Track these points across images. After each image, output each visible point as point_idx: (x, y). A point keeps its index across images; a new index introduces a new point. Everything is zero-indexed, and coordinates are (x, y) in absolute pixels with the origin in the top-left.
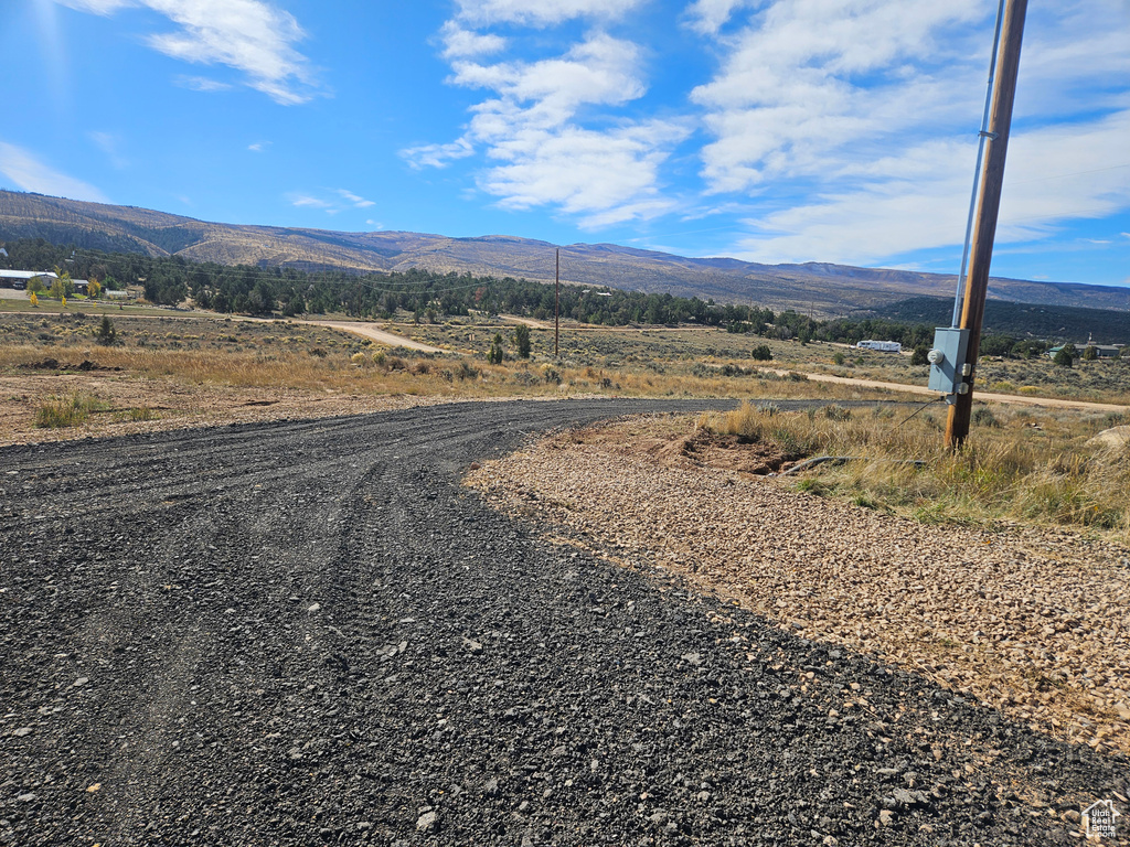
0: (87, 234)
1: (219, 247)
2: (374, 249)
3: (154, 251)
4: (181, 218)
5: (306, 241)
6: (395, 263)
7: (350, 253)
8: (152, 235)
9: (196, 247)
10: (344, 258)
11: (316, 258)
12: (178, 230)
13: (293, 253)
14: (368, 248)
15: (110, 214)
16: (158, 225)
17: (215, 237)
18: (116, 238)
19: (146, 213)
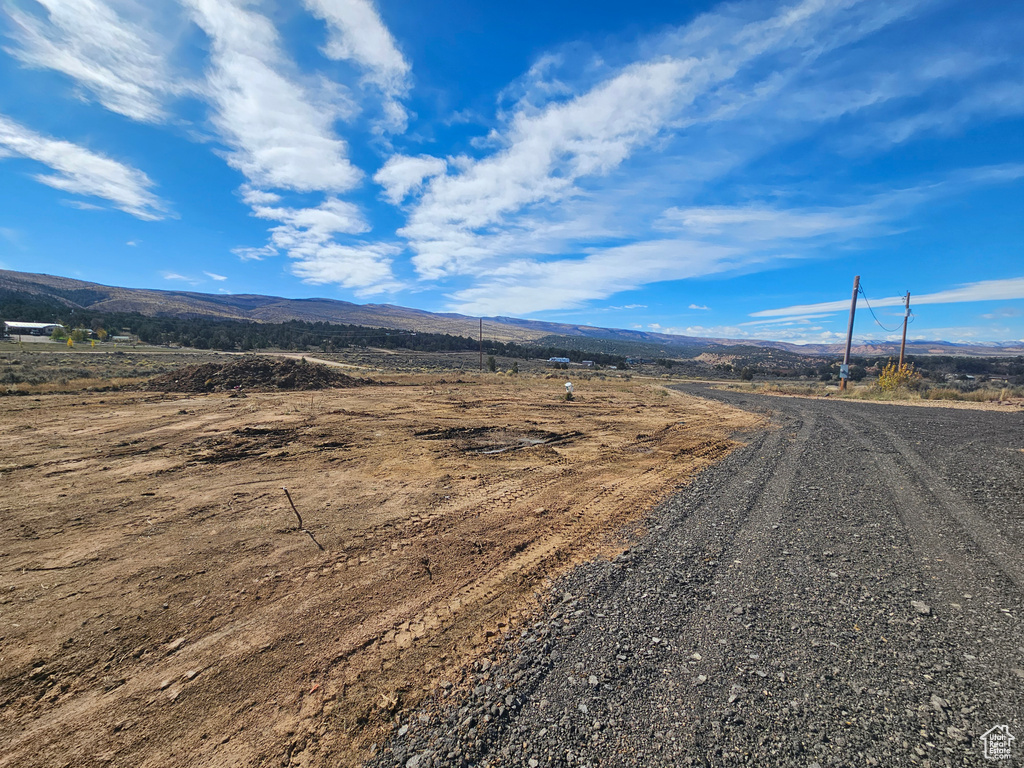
0: (13, 293)
1: (123, 303)
2: (235, 305)
3: (69, 303)
4: (93, 284)
5: (187, 299)
6: (252, 314)
7: (222, 308)
8: (68, 294)
9: (105, 303)
10: (220, 311)
11: (201, 311)
12: (88, 290)
13: (184, 308)
14: (232, 304)
15: (26, 279)
16: (71, 287)
17: (120, 297)
18: (36, 297)
19: (57, 278)
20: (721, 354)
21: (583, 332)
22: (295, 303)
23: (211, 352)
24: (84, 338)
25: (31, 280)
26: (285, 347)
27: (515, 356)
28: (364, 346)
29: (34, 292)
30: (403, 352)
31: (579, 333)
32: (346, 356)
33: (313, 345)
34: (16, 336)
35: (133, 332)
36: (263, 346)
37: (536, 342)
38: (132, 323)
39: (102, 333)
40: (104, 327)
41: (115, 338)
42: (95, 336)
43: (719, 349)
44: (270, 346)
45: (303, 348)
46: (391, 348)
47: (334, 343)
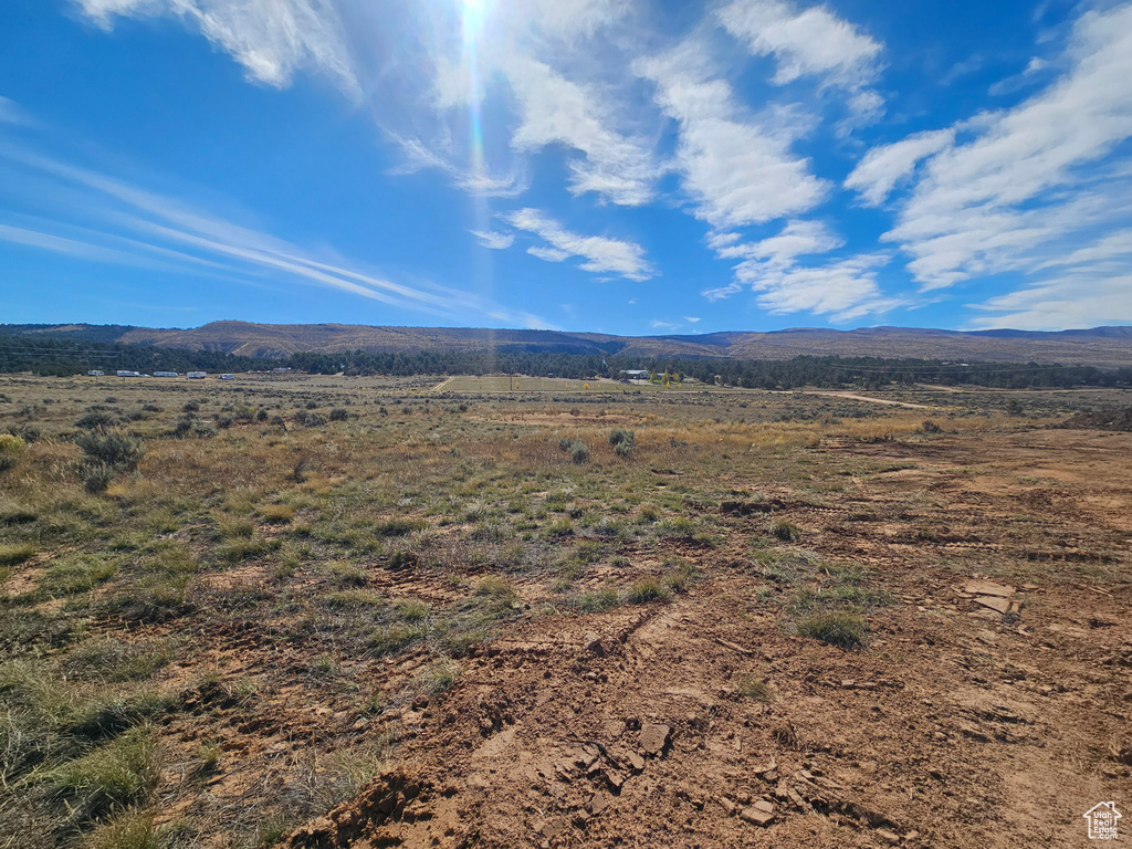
22: (770, 336)
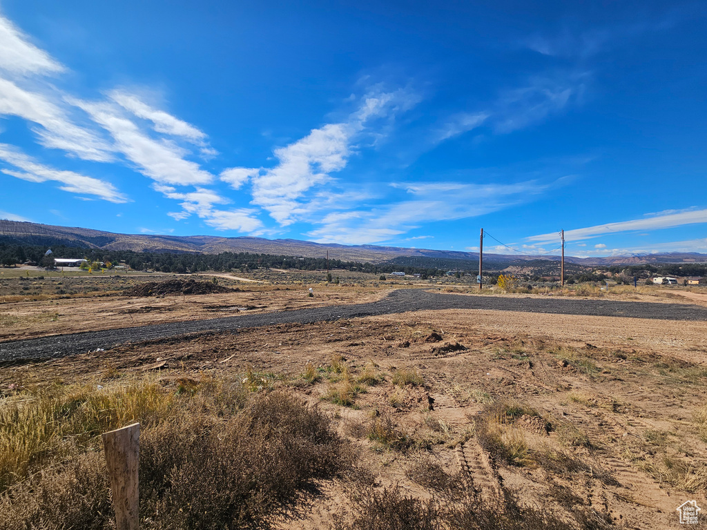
0: (59, 240)
1: (124, 244)
2: (192, 242)
3: (92, 245)
4: (106, 233)
5: (164, 240)
6: (203, 248)
7: (183, 245)
8: (91, 239)
9: (113, 244)
10: (182, 247)
11: (170, 247)
12: (103, 237)
13: (160, 246)
14: (190, 242)
17: (122, 240)
18: (74, 241)
19: (85, 230)
20: (522, 266)
21: (423, 253)
23: (171, 274)
24: (98, 268)
25: (70, 231)
26: (218, 269)
27: (368, 272)
28: (268, 267)
29: (71, 239)
30: (294, 271)
31: (420, 255)
32: (255, 275)
33: (236, 268)
34: (60, 268)
35: (127, 263)
36: (204, 270)
37: (389, 261)
38: (126, 257)
39: (109, 264)
40: (110, 261)
41: (116, 267)
42: (104, 266)
43: (522, 262)
44: (208, 269)
45: (229, 270)
46: (285, 269)
47: (249, 266)
